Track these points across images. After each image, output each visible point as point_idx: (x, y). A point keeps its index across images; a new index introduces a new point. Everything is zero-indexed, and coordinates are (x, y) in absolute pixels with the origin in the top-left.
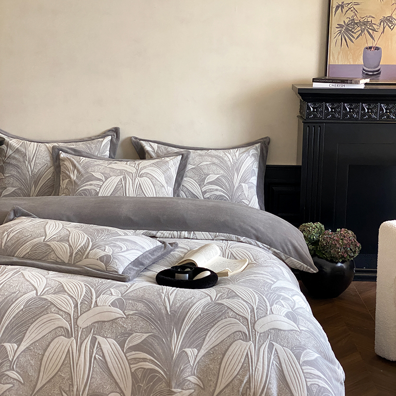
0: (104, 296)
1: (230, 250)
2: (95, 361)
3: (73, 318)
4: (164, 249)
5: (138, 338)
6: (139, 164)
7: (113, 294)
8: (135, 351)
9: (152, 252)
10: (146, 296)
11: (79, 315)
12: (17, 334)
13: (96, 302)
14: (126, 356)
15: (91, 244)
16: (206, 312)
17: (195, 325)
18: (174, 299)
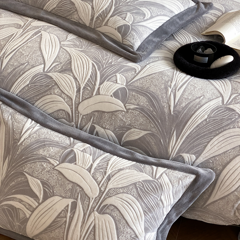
0: (108, 83)
3: (75, 103)
4: (196, 11)
5: (136, 134)
7: (119, 81)
9: (181, 16)
11: (81, 101)
13: (99, 88)
15: (113, 7)
16: (213, 117)
17: (199, 129)
18: (181, 96)
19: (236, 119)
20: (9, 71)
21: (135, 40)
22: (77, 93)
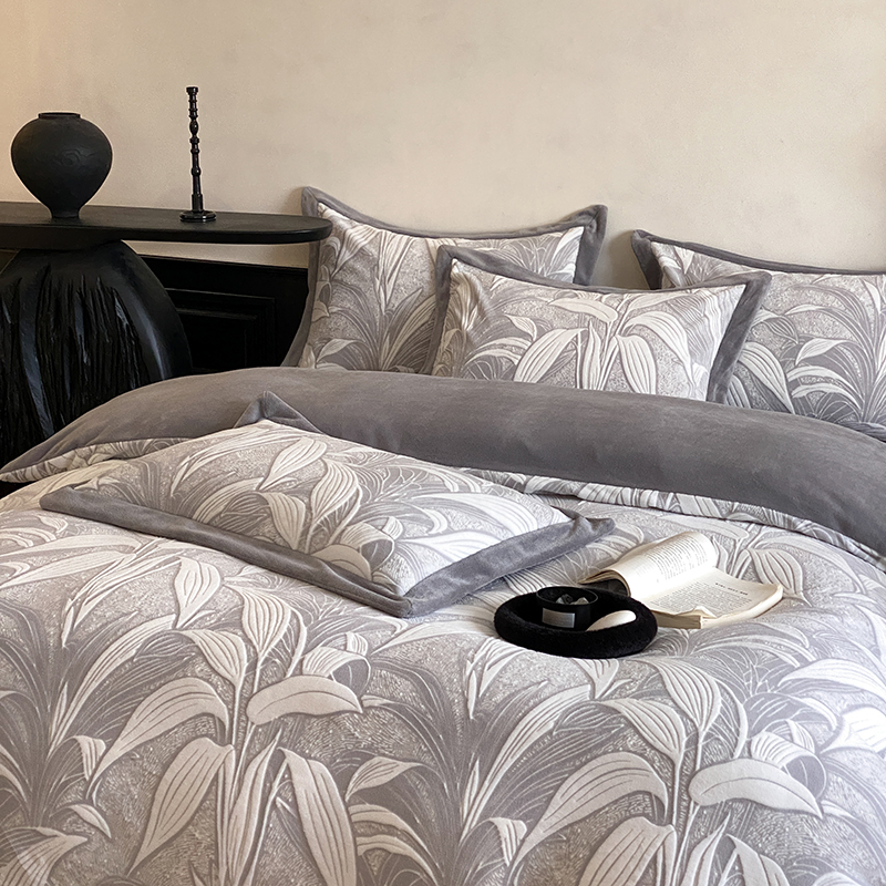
0: (326, 649)
1: (754, 552)
2: (274, 813)
3: (241, 695)
4: (570, 534)
5: (383, 771)
6: (629, 302)
7: (350, 647)
8: (371, 803)
9: (529, 540)
10: (428, 663)
11: (255, 691)
12: (112, 716)
13: (301, 662)
14: (348, 812)
15: (358, 506)
17: (533, 757)
18: (494, 679)
19: (622, 730)
20: (92, 628)
21: (401, 572)
22: (247, 672)
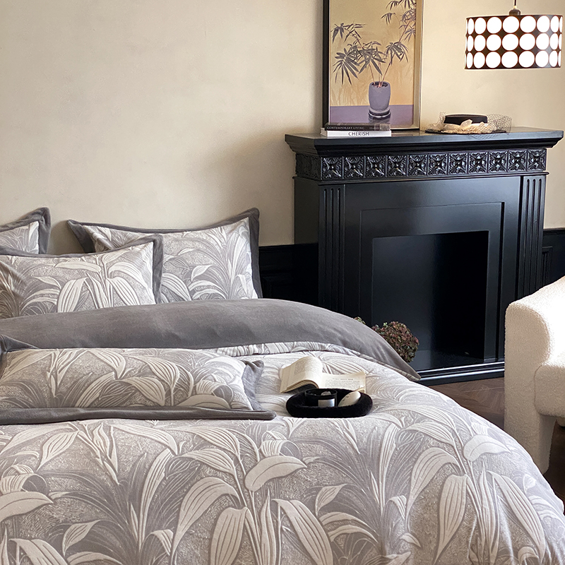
0: (267, 441)
1: (325, 362)
2: (283, 535)
5: (329, 494)
7: (276, 438)
8: (330, 512)
10: (319, 434)
12: (168, 515)
13: (260, 451)
15: (189, 373)
16: (402, 443)
17: (394, 463)
18: (355, 432)
19: (424, 438)
20: (128, 469)
22: (235, 465)
